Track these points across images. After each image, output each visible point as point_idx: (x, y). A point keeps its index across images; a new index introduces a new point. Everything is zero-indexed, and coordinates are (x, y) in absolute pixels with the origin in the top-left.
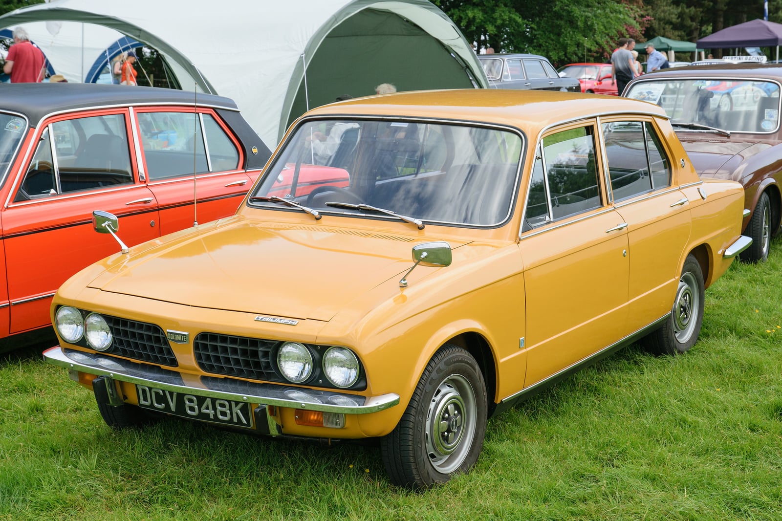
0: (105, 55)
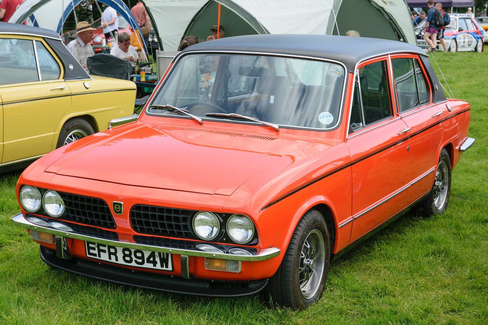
0: (72, 5)
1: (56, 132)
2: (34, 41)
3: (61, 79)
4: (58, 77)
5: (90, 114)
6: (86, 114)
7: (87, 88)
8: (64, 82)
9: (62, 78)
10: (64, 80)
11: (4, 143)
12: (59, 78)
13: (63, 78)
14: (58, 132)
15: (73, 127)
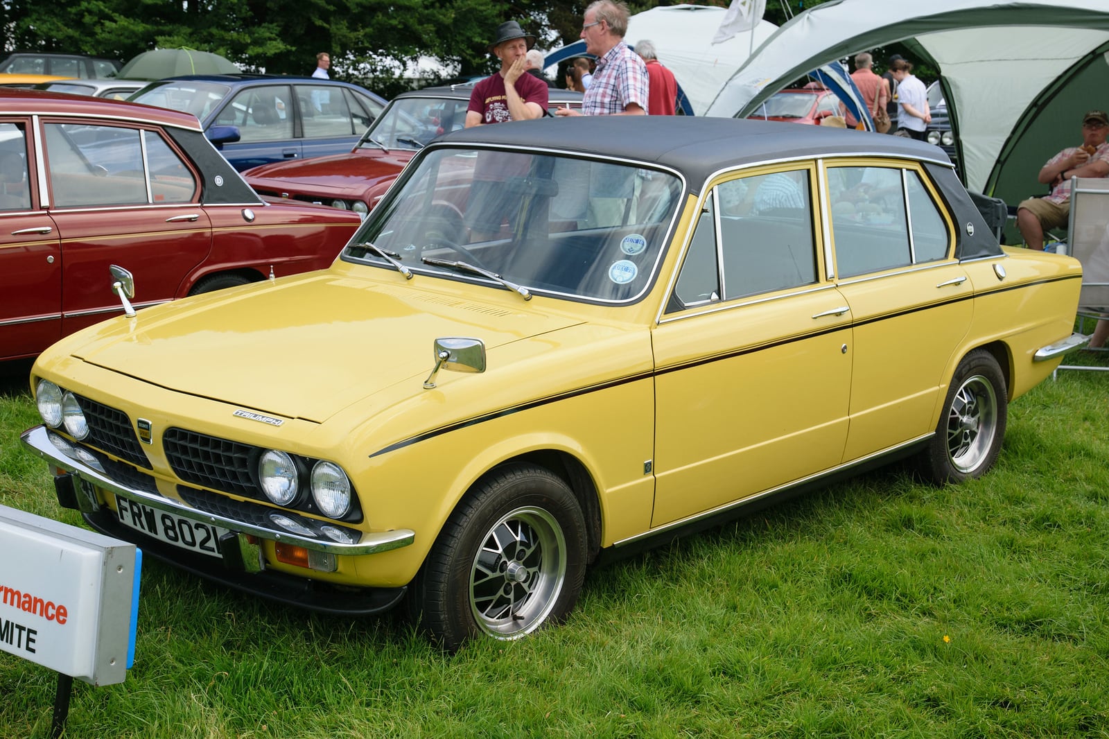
1: (943, 386)
2: (904, 171)
3: (951, 259)
4: (943, 255)
5: (1003, 340)
6: (995, 340)
7: (1000, 278)
8: (958, 266)
9: (953, 256)
10: (957, 261)
11: (851, 416)
12: (946, 256)
13: (956, 256)
14: (945, 386)
15: (970, 370)
